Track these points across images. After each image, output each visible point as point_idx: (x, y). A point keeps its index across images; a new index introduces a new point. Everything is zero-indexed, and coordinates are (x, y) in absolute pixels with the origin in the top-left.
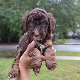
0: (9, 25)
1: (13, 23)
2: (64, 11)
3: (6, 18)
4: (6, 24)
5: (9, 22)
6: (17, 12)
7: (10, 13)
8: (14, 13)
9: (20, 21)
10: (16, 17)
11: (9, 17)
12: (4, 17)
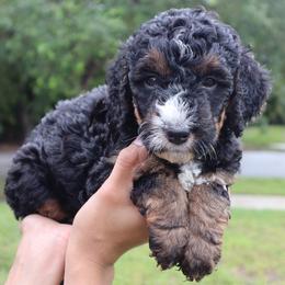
0: (33, 66)
1: (47, 57)
2: (259, 8)
3: (18, 37)
4: (20, 60)
5: (30, 54)
6: (66, 13)
7: (34, 17)
8: (51, 15)
9: (78, 49)
10: (60, 32)
11: (33, 32)
12: (10, 34)
